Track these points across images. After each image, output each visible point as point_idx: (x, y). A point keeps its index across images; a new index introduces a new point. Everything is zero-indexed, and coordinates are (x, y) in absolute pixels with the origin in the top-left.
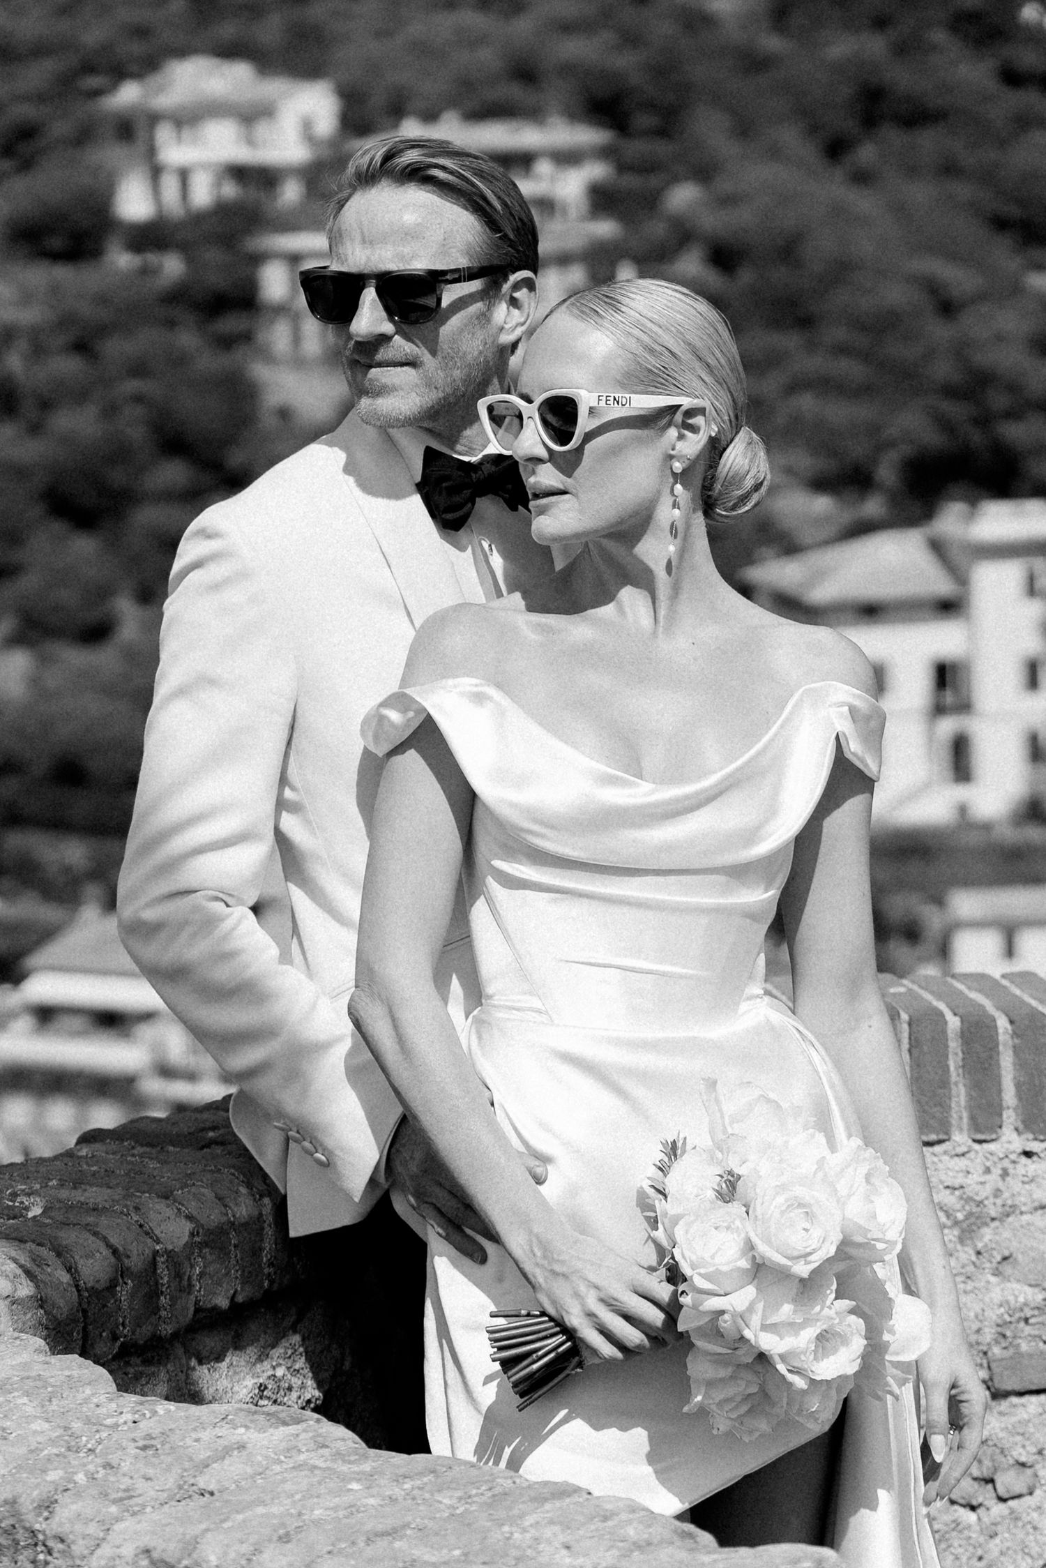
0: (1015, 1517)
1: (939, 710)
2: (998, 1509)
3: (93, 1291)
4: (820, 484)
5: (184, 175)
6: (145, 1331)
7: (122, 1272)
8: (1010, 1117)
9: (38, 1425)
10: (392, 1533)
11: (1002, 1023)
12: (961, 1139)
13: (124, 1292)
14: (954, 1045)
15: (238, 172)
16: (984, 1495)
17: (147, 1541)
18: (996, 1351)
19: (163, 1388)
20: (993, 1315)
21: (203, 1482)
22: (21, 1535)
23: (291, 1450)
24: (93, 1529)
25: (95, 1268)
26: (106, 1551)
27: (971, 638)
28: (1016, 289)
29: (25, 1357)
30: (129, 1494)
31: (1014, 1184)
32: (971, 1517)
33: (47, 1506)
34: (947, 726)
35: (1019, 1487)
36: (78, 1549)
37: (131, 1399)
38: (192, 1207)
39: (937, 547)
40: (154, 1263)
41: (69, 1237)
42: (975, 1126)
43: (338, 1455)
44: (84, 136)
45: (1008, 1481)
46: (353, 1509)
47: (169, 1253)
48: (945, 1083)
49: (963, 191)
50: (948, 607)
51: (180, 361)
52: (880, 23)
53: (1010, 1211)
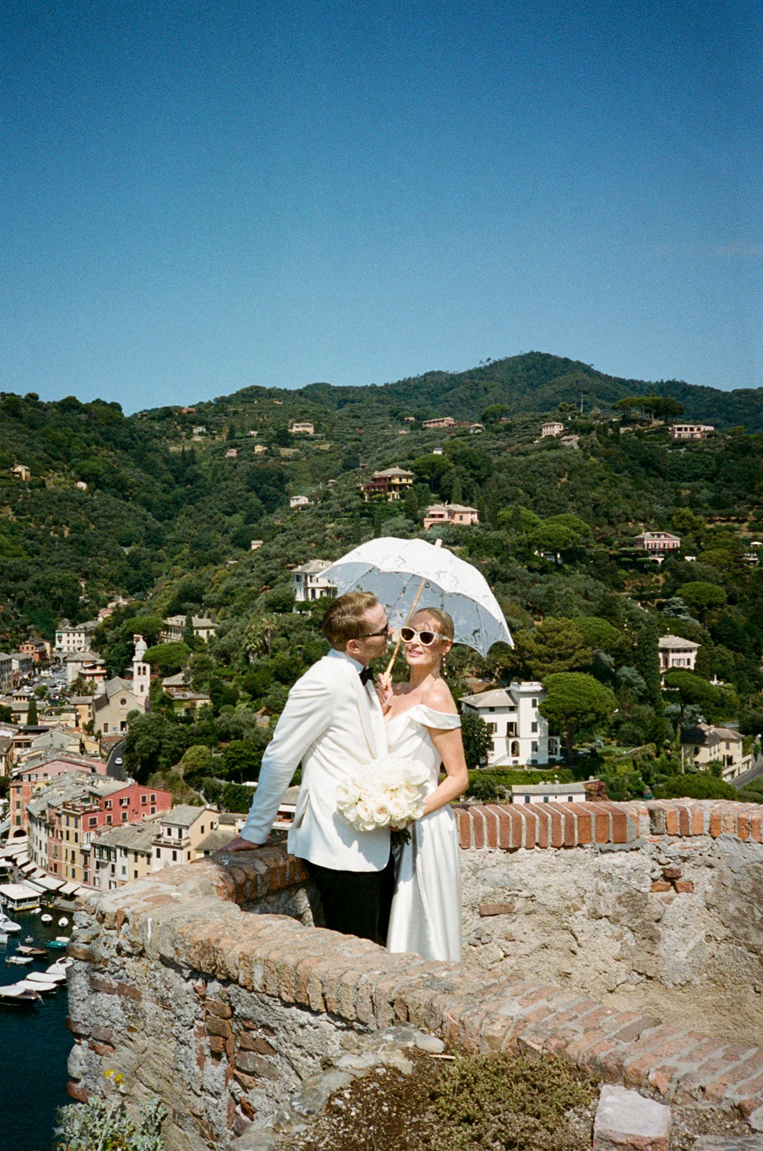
0: (486, 949)
1: (509, 736)
2: (482, 947)
3: (239, 885)
4: (478, 676)
5: (313, 591)
6: (253, 896)
7: (247, 879)
8: (486, 842)
9: (219, 920)
10: (306, 948)
11: (484, 818)
12: (473, 848)
13: (248, 885)
14: (472, 823)
15: (328, 589)
16: (478, 943)
17: (242, 950)
18: (482, 904)
19: (258, 911)
20: (481, 894)
21: (260, 934)
22: (211, 949)
23: (283, 926)
24: (229, 947)
25: (240, 878)
26: (232, 953)
27: (519, 716)
28: (532, 626)
29: (218, 901)
30: (240, 937)
31: (487, 860)
32: (474, 948)
33: (218, 941)
34: (511, 741)
35: (487, 941)
36: (225, 952)
37: (244, 913)
38: (268, 862)
39: (509, 692)
40: (256, 878)
41: (234, 870)
42: (477, 844)
43: (296, 928)
44: (287, 580)
45: (484, 939)
46: (296, 942)
47: (261, 875)
48: (469, 833)
49: (518, 599)
50: (512, 709)
51: (311, 639)
52: (497, 555)
53: (486, 867)
